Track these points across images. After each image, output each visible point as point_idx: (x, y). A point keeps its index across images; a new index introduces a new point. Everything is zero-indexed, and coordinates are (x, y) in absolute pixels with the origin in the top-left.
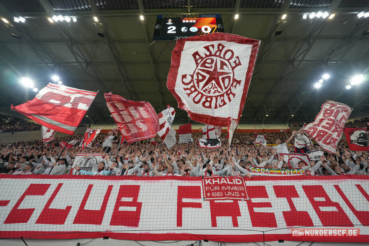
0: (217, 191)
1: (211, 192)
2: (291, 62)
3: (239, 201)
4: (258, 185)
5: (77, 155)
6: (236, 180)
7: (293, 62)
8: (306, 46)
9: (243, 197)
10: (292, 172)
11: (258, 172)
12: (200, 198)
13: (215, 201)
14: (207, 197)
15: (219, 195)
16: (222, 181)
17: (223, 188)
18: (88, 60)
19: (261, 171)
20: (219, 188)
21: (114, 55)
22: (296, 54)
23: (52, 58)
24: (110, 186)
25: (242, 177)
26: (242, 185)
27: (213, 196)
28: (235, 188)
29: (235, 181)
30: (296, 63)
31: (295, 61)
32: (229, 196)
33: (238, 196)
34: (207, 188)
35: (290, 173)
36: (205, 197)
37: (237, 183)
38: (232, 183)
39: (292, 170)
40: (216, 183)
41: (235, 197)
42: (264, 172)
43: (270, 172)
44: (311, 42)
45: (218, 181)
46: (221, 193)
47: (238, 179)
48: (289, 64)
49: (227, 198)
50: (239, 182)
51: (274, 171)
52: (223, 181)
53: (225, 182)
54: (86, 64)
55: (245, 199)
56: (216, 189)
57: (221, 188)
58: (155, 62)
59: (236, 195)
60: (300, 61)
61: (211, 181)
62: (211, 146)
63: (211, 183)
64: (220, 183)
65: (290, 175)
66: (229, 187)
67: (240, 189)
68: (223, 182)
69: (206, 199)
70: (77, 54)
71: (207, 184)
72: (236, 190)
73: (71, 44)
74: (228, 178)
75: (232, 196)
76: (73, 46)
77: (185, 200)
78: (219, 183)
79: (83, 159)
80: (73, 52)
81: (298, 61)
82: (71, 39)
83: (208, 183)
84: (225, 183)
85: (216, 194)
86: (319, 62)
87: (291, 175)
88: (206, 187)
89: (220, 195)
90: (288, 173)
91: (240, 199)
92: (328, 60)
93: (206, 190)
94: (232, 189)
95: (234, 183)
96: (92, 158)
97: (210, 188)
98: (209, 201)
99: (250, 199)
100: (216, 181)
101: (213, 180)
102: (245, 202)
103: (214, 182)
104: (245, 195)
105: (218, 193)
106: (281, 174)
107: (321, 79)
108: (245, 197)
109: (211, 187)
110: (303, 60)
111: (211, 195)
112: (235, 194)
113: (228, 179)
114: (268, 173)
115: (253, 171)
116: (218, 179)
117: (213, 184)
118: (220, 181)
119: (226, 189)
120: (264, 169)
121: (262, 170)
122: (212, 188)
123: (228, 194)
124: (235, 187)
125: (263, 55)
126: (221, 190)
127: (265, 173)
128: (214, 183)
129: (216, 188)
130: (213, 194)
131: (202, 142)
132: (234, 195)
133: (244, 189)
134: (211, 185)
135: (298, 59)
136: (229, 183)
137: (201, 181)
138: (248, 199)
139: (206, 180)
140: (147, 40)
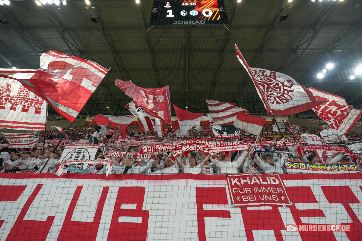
0: (248, 194)
1: (240, 196)
2: (294, 51)
3: (279, 208)
4: (301, 186)
5: (66, 147)
6: (271, 179)
7: (296, 50)
8: (311, 33)
9: (284, 202)
10: (340, 168)
11: (296, 167)
12: (227, 203)
13: (249, 208)
14: (236, 202)
15: (251, 199)
16: (253, 180)
17: (256, 189)
18: (81, 48)
19: (301, 167)
20: (250, 189)
21: (109, 43)
22: (300, 42)
23: (43, 46)
24: (106, 187)
25: (278, 175)
26: (280, 185)
27: (244, 200)
28: (272, 190)
29: (270, 181)
30: (299, 52)
31: (298, 50)
32: (264, 201)
33: (277, 200)
34: (235, 190)
35: (339, 170)
36: (233, 202)
37: (273, 183)
38: (266, 183)
39: (339, 166)
40: (246, 183)
41: (273, 201)
42: (304, 168)
43: (312, 168)
44: (317, 28)
45: (248, 180)
46: (254, 197)
47: (274, 178)
48: (291, 53)
49: (263, 203)
50: (274, 181)
51: (316, 167)
52: (255, 180)
53: (257, 181)
54: (79, 53)
55: (288, 205)
56: (246, 191)
57: (252, 190)
58: (152, 51)
59: (274, 199)
60: (304, 50)
61: (239, 181)
62: (227, 134)
63: (239, 184)
64: (251, 183)
65: (338, 173)
66: (264, 188)
67: (279, 191)
68: (255, 182)
69: (235, 205)
70: (69, 41)
71: (233, 184)
72: (273, 192)
73: (62, 31)
74: (260, 176)
75: (269, 201)
76: (65, 33)
77: (207, 207)
78: (249, 183)
79: (72, 153)
80: (65, 40)
81: (301, 50)
82: (62, 26)
83: (235, 183)
84: (257, 183)
85: (247, 198)
86: (323, 51)
87: (340, 172)
88: (233, 189)
89: (253, 199)
90: (335, 170)
91: (280, 204)
92: (334, 48)
93: (234, 193)
94: (268, 192)
95: (269, 183)
96: (84, 152)
97: (238, 190)
98: (240, 208)
99: (294, 205)
100: (245, 181)
101: (241, 179)
102: (288, 209)
103: (243, 181)
104: (286, 198)
105: (250, 197)
106: (326, 170)
107: (324, 69)
108: (286, 202)
109: (240, 188)
110: (307, 48)
111: (241, 199)
112: (272, 198)
113: (260, 178)
114: (309, 169)
115: (290, 167)
116: (248, 178)
117: (241, 185)
118: (251, 181)
119: (260, 191)
120: (304, 164)
121: (301, 165)
122: (242, 190)
123: (263, 199)
124: (271, 188)
125: (265, 43)
126: (253, 193)
127: (306, 169)
128: (242, 183)
129: (247, 189)
130: (243, 198)
131: (216, 130)
132: (271, 200)
133: (283, 190)
134: (240, 185)
135: (301, 47)
136: (262, 183)
137: (225, 181)
138: (291, 204)
139: (232, 179)
140: (143, 27)
